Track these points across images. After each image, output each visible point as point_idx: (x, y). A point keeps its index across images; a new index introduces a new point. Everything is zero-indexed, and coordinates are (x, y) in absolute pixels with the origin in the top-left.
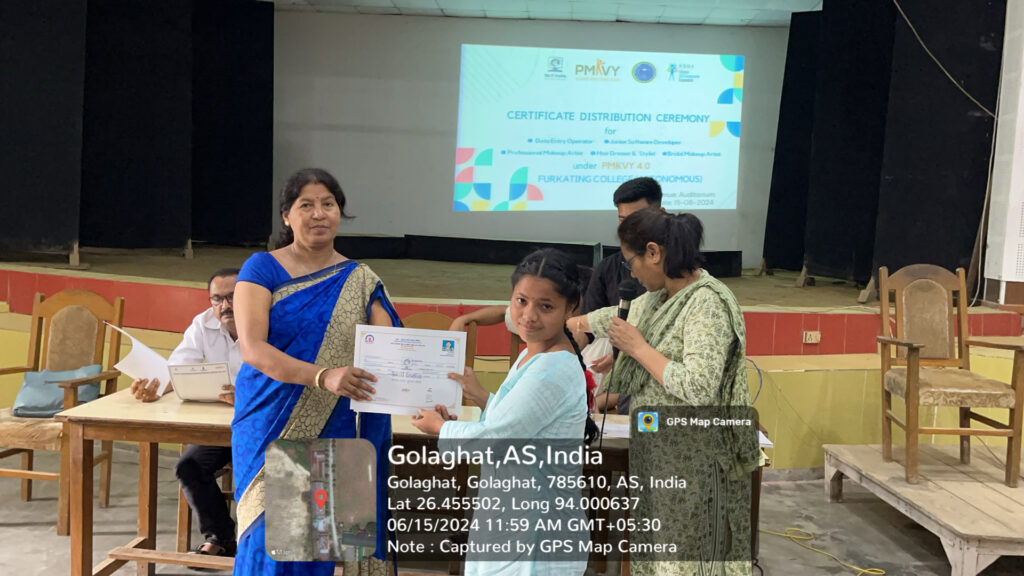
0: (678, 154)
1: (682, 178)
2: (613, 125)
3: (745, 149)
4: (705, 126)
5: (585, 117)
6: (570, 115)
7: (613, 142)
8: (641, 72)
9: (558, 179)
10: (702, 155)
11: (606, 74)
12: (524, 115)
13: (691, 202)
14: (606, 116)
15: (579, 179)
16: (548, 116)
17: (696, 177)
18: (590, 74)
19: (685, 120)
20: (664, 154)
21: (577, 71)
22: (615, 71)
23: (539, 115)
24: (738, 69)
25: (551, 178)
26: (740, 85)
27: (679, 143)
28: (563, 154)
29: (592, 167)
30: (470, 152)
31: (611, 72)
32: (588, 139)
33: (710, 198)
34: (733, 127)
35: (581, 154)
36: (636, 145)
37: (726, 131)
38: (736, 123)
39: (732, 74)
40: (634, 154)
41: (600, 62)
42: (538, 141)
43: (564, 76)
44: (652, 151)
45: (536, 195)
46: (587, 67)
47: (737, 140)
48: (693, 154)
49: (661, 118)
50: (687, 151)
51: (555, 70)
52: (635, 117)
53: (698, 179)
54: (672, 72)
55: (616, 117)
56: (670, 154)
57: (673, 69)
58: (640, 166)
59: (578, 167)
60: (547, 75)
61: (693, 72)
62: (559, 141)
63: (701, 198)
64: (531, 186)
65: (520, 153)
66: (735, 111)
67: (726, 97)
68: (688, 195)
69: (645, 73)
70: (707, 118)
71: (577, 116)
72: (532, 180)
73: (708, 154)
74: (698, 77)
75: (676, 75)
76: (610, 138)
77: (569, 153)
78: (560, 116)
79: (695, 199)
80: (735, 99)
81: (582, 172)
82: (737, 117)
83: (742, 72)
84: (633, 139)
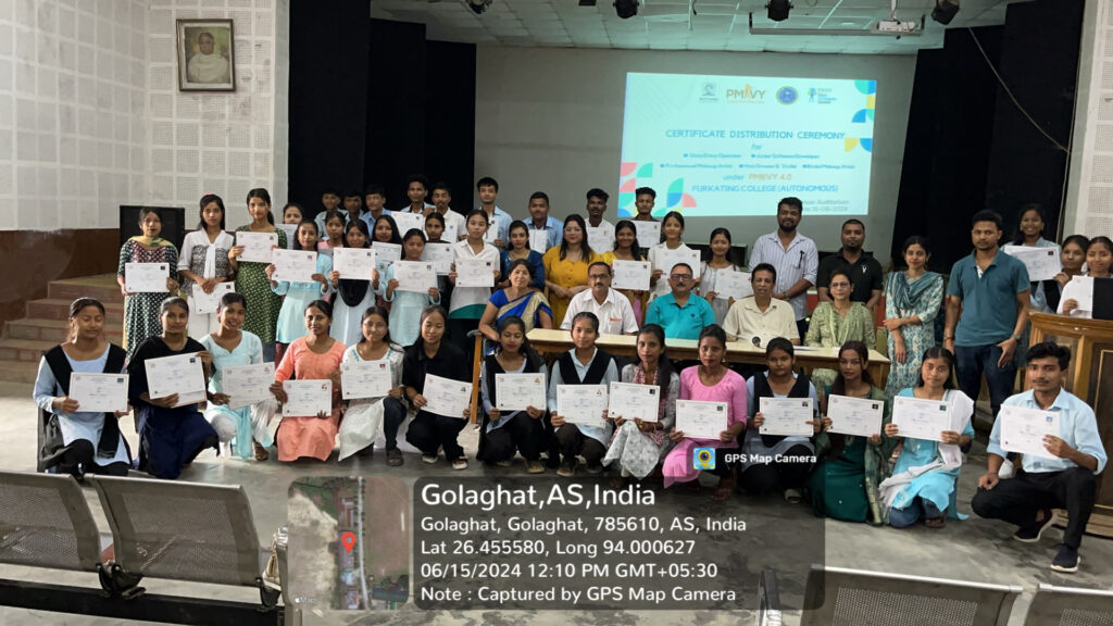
0: (817, 167)
1: (820, 188)
2: (758, 141)
3: (877, 162)
4: (840, 143)
5: (733, 134)
6: (722, 133)
7: (759, 156)
8: (785, 95)
9: (710, 189)
10: (838, 167)
11: (753, 97)
12: (681, 133)
13: (827, 209)
14: (753, 134)
15: (729, 188)
16: (702, 134)
17: (832, 187)
18: (739, 98)
19: (823, 138)
20: (804, 166)
21: (728, 95)
22: (762, 94)
23: (694, 133)
24: (870, 92)
25: (704, 188)
26: (872, 106)
27: (816, 157)
28: (715, 167)
29: (740, 178)
30: (633, 166)
31: (758, 95)
32: (736, 153)
33: (844, 205)
34: (864, 142)
35: (730, 166)
36: (779, 159)
37: (859, 147)
38: (868, 140)
39: (865, 96)
40: (777, 166)
41: (748, 86)
42: (693, 156)
43: (716, 99)
44: (794, 164)
45: (691, 202)
46: (736, 91)
47: (869, 155)
48: (830, 167)
49: (802, 135)
50: (824, 163)
51: (709, 94)
52: (779, 135)
53: (833, 188)
54: (812, 95)
55: (762, 134)
56: (809, 166)
57: (812, 93)
58: (782, 177)
59: (728, 178)
60: (701, 99)
61: (831, 95)
62: (711, 156)
63: (837, 205)
64: (685, 195)
65: (676, 166)
66: (867, 129)
67: (860, 117)
68: (825, 203)
69: (788, 96)
70: (842, 135)
71: (727, 135)
72: (687, 190)
73: (843, 167)
74: (834, 99)
75: (816, 97)
76: (756, 152)
77: (721, 166)
78: (712, 134)
79: (831, 206)
80: (867, 118)
81: (731, 183)
82: (870, 135)
83: (874, 95)
84: (777, 153)
